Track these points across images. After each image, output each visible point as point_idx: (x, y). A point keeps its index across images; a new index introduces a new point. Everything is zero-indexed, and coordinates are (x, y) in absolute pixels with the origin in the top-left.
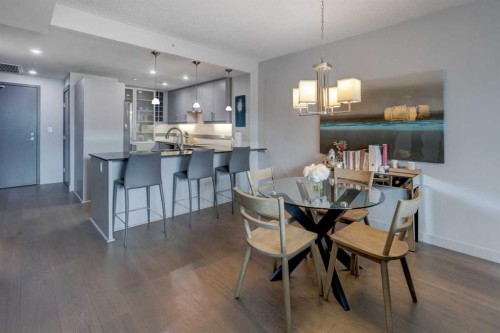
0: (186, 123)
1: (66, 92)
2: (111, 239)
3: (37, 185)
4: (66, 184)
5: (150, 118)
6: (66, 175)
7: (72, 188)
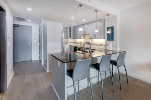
0: (81, 39)
1: (40, 28)
3: (31, 61)
4: (40, 61)
5: (67, 37)
6: (40, 57)
7: (42, 63)
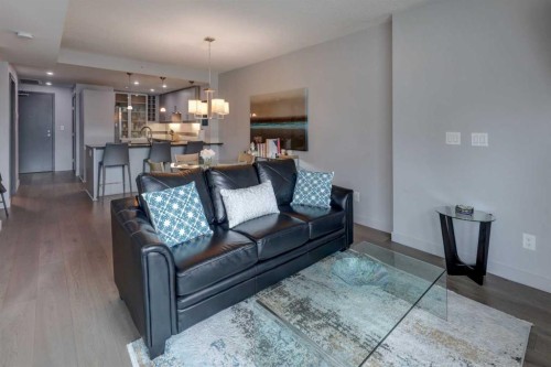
0: (171, 122)
1: (74, 98)
2: (95, 199)
3: (53, 172)
4: (74, 171)
5: (143, 118)
6: (74, 164)
7: (78, 174)
